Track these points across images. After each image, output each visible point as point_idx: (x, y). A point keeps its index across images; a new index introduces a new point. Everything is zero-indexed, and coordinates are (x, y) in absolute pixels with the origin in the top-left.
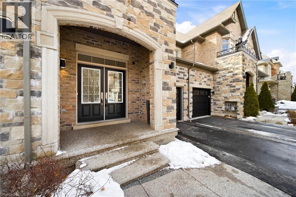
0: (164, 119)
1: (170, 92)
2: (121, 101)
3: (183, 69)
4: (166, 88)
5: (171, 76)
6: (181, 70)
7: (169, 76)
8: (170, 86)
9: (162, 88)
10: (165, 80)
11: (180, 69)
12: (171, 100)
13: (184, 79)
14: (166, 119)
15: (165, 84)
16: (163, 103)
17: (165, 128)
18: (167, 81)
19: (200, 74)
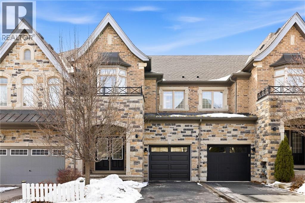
0: (131, 169)
1: (137, 152)
2: (122, 158)
3: (191, 126)
4: (132, 150)
5: (137, 142)
6: (187, 128)
7: (136, 142)
8: (136, 148)
9: (130, 150)
10: (132, 145)
11: (186, 126)
12: (138, 157)
13: (191, 136)
14: (133, 169)
15: (132, 147)
16: (130, 159)
17: (132, 174)
18: (134, 145)
19: (223, 127)
